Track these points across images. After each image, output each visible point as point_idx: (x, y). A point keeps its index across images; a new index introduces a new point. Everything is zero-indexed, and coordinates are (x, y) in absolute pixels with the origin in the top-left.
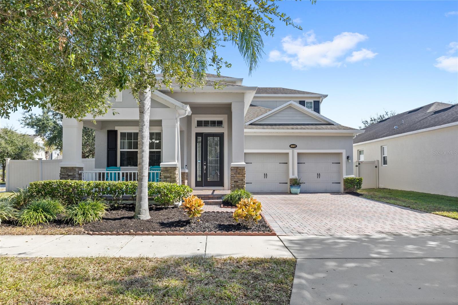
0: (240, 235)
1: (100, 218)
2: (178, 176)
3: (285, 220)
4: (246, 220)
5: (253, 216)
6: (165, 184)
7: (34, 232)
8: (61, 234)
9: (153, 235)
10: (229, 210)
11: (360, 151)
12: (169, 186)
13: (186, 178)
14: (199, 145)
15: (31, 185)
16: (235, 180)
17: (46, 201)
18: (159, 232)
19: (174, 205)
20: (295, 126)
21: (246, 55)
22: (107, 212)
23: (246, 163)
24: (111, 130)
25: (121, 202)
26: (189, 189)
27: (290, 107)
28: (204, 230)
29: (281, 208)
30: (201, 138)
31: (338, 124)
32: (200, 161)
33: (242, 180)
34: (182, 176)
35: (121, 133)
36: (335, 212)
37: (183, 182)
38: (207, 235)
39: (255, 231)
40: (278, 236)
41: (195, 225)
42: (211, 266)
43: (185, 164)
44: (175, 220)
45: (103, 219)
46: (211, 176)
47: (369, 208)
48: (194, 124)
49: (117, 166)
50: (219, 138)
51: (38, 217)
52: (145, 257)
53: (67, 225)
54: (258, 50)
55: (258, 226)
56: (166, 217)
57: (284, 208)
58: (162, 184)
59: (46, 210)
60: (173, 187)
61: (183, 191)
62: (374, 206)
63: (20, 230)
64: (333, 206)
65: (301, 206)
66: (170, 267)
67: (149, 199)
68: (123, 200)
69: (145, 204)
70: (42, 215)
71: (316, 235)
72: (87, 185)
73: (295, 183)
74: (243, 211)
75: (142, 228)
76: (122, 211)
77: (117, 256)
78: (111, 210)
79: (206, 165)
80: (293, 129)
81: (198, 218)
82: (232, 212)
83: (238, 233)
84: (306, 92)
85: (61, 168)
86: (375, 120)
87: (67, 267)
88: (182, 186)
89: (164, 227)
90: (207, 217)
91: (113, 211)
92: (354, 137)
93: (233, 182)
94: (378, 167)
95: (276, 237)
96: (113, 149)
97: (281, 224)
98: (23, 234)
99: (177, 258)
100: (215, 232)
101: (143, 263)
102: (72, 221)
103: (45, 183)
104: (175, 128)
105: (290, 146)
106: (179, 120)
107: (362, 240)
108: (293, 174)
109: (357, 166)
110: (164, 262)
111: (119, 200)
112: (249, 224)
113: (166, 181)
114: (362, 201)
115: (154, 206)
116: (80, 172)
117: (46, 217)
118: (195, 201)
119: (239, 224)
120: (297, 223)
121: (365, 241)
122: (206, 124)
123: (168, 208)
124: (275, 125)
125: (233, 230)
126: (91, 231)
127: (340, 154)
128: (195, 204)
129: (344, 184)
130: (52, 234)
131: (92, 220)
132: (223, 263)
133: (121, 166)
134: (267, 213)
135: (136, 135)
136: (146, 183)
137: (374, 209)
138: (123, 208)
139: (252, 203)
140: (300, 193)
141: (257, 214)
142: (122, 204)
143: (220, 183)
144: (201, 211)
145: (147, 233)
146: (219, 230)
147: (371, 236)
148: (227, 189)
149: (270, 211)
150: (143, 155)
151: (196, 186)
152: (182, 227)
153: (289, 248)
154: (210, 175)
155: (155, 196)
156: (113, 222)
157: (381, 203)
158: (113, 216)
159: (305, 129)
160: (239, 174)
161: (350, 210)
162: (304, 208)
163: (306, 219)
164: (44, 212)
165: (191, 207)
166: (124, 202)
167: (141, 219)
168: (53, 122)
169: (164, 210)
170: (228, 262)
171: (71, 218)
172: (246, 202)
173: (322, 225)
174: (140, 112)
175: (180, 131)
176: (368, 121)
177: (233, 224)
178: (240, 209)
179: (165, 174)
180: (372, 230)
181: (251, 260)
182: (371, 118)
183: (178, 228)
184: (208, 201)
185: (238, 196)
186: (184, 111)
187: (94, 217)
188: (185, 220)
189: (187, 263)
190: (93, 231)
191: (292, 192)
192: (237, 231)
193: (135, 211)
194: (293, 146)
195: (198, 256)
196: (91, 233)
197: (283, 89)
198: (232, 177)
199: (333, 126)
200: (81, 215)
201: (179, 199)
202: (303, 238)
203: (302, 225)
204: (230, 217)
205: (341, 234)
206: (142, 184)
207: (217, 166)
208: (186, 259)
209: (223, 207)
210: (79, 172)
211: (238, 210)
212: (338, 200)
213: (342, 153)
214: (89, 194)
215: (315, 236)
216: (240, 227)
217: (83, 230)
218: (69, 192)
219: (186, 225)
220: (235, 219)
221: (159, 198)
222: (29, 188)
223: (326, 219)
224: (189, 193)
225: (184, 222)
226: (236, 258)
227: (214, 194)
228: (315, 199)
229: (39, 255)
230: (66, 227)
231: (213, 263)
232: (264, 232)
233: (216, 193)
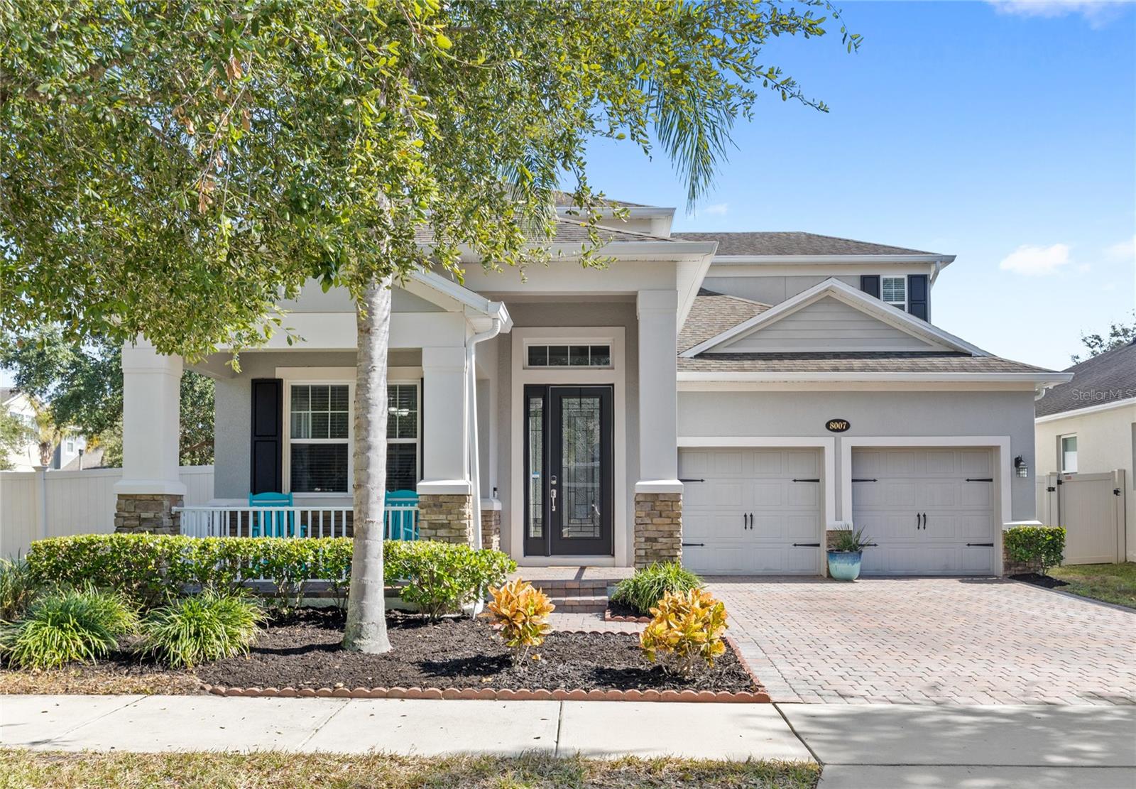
0: (659, 700)
1: (245, 647)
2: (471, 521)
3: (801, 659)
4: (679, 656)
5: (699, 643)
6: (434, 546)
7: (57, 686)
8: (135, 693)
9: (403, 697)
10: (630, 627)
11: (1065, 441)
12: (445, 552)
13: (494, 528)
14: (536, 423)
15: (36, 549)
16: (647, 534)
17: (85, 597)
18: (419, 689)
19: (459, 612)
20: (844, 361)
21: (679, 150)
22: (261, 631)
23: (682, 481)
24: (263, 379)
25: (301, 601)
26: (506, 563)
27: (827, 300)
28: (553, 683)
29: (794, 624)
30: (541, 401)
31: (985, 354)
32: (538, 476)
33: (671, 535)
34: (482, 522)
35: (294, 388)
36: (963, 635)
37: (487, 543)
38: (562, 698)
39: (706, 688)
40: (774, 704)
41: (526, 669)
42: (572, 779)
43: (492, 484)
44: (466, 657)
45: (253, 650)
46: (572, 521)
47: (1077, 625)
48: (520, 356)
49: (281, 492)
50: (597, 400)
51: (64, 643)
52: (387, 754)
53: (150, 667)
54: (715, 134)
55: (716, 673)
56: (437, 647)
57: (803, 623)
58: (422, 548)
59: (87, 623)
60: (457, 555)
61: (489, 568)
62: (1094, 620)
63: (17, 680)
64: (962, 619)
65: (859, 616)
66: (457, 780)
67: (388, 594)
68: (307, 595)
69: (376, 607)
70: (78, 638)
71: (892, 702)
72: (200, 549)
73: (845, 545)
74: (669, 627)
75: (370, 678)
76: (304, 627)
77: (309, 750)
78: (272, 624)
79: (559, 487)
80: (836, 369)
81: (535, 649)
82: (637, 634)
83: (655, 693)
84: (884, 246)
85: (120, 496)
86: (1125, 332)
87: (176, 775)
88: (484, 554)
89: (433, 676)
90: (560, 646)
91: (276, 628)
92: (1038, 393)
93: (643, 540)
94: (1122, 494)
95: (770, 706)
96: (271, 438)
97: (787, 670)
98: (28, 692)
99: (477, 757)
100: (585, 689)
101: (383, 768)
102: (164, 655)
103: (75, 543)
104: (462, 372)
105: (828, 425)
106: (473, 348)
107: (1031, 716)
108: (838, 517)
109: (1053, 489)
110: (441, 767)
111: (294, 595)
112: (689, 668)
113: (437, 538)
114: (1059, 601)
115: (400, 614)
116: (174, 509)
117: (88, 644)
118: (527, 597)
119: (659, 669)
120: (837, 667)
121: (1038, 721)
122: (557, 356)
123: (442, 619)
124: (780, 356)
125: (640, 685)
126: (221, 683)
127: (992, 451)
128: (527, 606)
129: (1006, 548)
130: (111, 693)
131: (221, 653)
132: (609, 772)
133: (293, 489)
134: (748, 639)
135: (341, 393)
136: (377, 542)
137: (1092, 628)
138: (307, 618)
139: (697, 605)
140: (860, 577)
141: (713, 637)
142: (303, 609)
143: (603, 545)
144: (545, 628)
145: (384, 690)
146: (598, 684)
147: (1062, 705)
148: (625, 564)
149: (758, 630)
150: (368, 458)
151: (527, 552)
152: (487, 674)
153: (803, 737)
154: (569, 518)
155: (403, 584)
156: (282, 659)
157: (1119, 609)
158: (280, 644)
159: (877, 371)
160: (661, 516)
161: (1013, 632)
162: (866, 625)
163: (867, 657)
164: (81, 628)
165: (514, 616)
166: (307, 601)
167: (365, 651)
168: (71, 350)
169: (430, 625)
170: (623, 769)
171: (163, 647)
172: (680, 602)
173: (914, 674)
174: (360, 330)
175: (478, 381)
176: (1101, 337)
177: (641, 667)
178: (661, 620)
179: (433, 517)
180: (1070, 689)
181: (689, 765)
182: (1114, 327)
183: (474, 679)
184: (564, 599)
185: (659, 584)
186: (488, 322)
187: (225, 645)
188: (494, 655)
189: (505, 771)
190: (227, 684)
191: (833, 573)
192: (651, 687)
193: (343, 627)
194: (839, 426)
195: (536, 753)
196: (223, 689)
197: (809, 236)
198: (639, 526)
199: (967, 359)
200: (190, 636)
201: (476, 593)
202: (852, 709)
203: (851, 672)
204: (631, 648)
205: (970, 700)
206: (365, 547)
207: (593, 488)
208: (503, 760)
209: (610, 620)
210: (170, 510)
211: (654, 627)
212: (980, 600)
213: (998, 448)
214: (203, 575)
215: (890, 706)
216: (660, 678)
217: (198, 681)
218: (147, 570)
219: (498, 671)
220: (646, 653)
221: (415, 590)
222: (28, 559)
223: (932, 656)
224: (506, 574)
225: (492, 660)
226: (646, 760)
227: (583, 578)
228: (907, 597)
229: (91, 746)
230: (147, 672)
231: (579, 772)
232: (733, 692)
233: (589, 574)
